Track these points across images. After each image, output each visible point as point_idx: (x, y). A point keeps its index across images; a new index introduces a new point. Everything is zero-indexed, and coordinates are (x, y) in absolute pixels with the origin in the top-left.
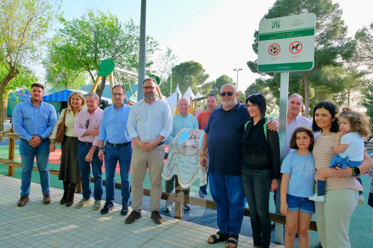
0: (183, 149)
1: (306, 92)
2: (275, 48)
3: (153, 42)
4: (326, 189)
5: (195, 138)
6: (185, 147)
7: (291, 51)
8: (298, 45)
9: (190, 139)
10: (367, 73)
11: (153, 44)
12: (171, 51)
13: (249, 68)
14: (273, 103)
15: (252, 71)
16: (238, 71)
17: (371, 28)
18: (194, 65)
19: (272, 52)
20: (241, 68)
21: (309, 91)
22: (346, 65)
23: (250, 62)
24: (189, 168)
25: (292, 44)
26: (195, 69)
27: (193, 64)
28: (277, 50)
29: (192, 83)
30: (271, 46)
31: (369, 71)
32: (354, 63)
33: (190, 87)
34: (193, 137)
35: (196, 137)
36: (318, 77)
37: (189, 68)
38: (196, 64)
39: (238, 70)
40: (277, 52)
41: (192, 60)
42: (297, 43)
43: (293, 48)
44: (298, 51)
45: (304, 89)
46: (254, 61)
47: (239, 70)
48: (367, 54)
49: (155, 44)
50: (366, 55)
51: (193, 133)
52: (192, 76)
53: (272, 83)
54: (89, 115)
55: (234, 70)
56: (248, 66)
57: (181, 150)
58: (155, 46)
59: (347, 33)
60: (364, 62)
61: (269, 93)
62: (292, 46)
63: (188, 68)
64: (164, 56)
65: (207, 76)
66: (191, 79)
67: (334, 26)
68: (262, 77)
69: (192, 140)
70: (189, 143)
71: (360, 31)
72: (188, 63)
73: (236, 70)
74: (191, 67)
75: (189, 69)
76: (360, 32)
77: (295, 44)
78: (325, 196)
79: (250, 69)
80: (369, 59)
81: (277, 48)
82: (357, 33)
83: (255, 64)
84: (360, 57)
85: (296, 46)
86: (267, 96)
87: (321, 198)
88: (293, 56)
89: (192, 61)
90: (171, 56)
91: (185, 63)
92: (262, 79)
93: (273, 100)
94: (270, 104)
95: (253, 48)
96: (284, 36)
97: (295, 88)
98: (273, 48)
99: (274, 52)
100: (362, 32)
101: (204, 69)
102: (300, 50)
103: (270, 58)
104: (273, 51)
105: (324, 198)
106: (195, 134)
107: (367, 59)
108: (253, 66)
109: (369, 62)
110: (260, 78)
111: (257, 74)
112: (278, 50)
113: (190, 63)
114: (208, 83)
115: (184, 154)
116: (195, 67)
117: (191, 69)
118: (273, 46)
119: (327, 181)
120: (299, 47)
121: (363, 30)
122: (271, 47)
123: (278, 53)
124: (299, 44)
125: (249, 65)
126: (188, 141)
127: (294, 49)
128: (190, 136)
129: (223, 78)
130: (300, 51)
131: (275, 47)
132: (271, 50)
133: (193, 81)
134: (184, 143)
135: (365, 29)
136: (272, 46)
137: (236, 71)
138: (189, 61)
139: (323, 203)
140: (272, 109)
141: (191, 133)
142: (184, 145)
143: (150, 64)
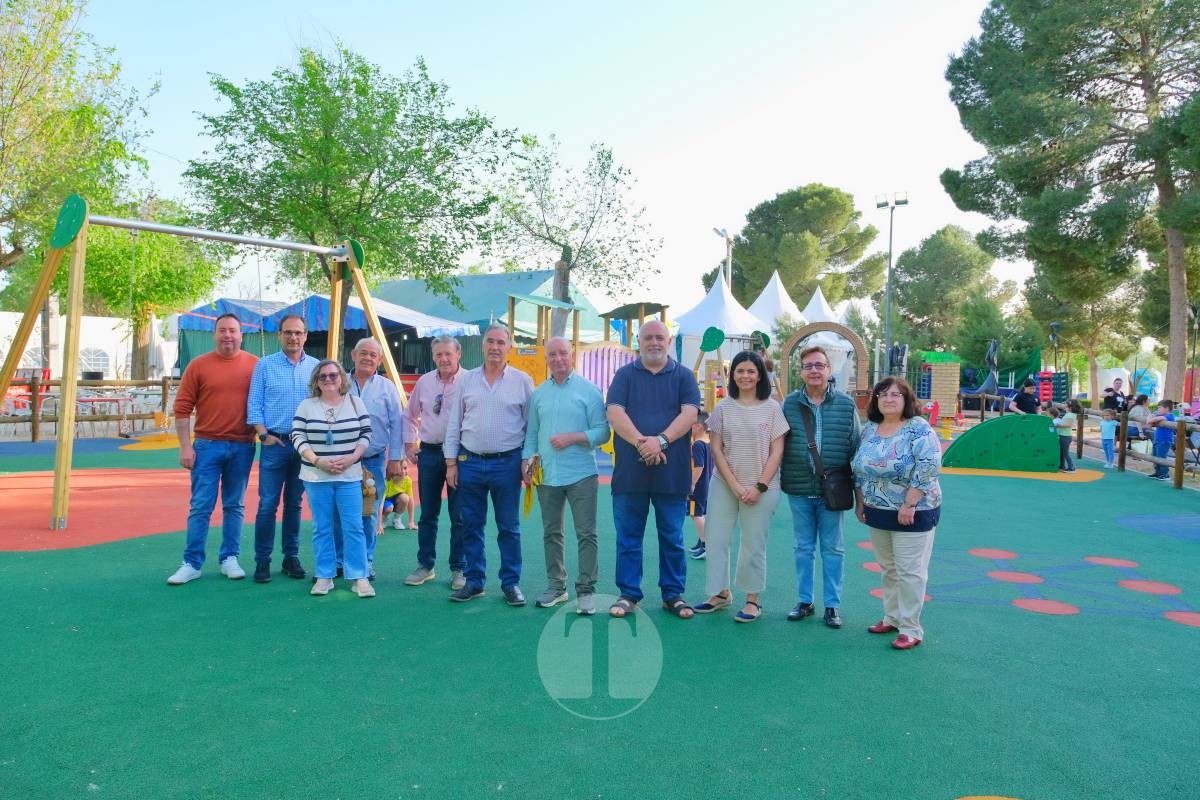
16: (893, 208)
18: (818, 199)
20: (903, 199)
23: (949, 171)
26: (822, 211)
27: (817, 194)
33: (776, 276)
37: (801, 207)
38: (824, 194)
39: (892, 204)
41: (812, 182)
47: (897, 203)
49: (508, 139)
52: (808, 235)
54: (441, 386)
55: (879, 206)
63: (797, 208)
65: (868, 235)
66: (805, 244)
68: (993, 223)
72: (800, 192)
73: (886, 204)
74: (806, 206)
75: (801, 212)
83: (966, 181)
89: (813, 186)
92: (997, 230)
101: (856, 209)
108: (960, 188)
110: (992, 229)
113: (803, 192)
114: (873, 256)
116: (822, 204)
117: (806, 210)
125: (950, 183)
129: (942, 236)
137: (887, 210)
138: (804, 186)
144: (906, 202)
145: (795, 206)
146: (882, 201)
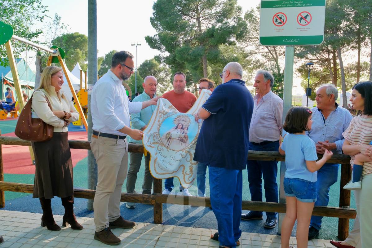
0: (167, 141)
1: (204, 70)
2: (281, 18)
3: (40, 7)
4: (363, 174)
5: (182, 128)
6: (169, 138)
7: (299, 22)
8: (307, 16)
9: (176, 128)
10: (255, 53)
11: (41, 9)
12: (60, 19)
13: (147, 43)
14: (166, 82)
15: (150, 47)
16: (136, 46)
17: (257, 10)
18: (80, 38)
19: (277, 22)
20: (140, 44)
21: (206, 69)
22: (238, 45)
23: (148, 37)
24: (170, 164)
25: (300, 14)
26: (82, 42)
27: (79, 36)
28: (282, 20)
29: (79, 58)
30: (275, 15)
31: (256, 51)
32: (244, 43)
33: (78, 62)
34: (180, 126)
35: (184, 126)
36: (216, 55)
37: (74, 40)
38: (82, 36)
39: (136, 45)
40: (283, 22)
41: (77, 32)
42: (306, 14)
43: (301, 19)
44: (307, 23)
45: (203, 68)
46: (153, 36)
47: (138, 45)
48: (255, 35)
49: (43, 10)
50: (253, 36)
51: (179, 121)
52: (78, 50)
53: (171, 61)
55: (132, 45)
56: (146, 41)
57: (165, 142)
58: (43, 12)
59: (241, 13)
60: (252, 42)
61: (162, 71)
62: (300, 17)
64: (52, 24)
66: (77, 53)
67: (230, 5)
68: (161, 53)
69: (179, 130)
70: (176, 133)
71: (249, 12)
72: (72, 35)
73: (134, 45)
75: (75, 42)
76: (249, 14)
77: (304, 15)
78: (360, 182)
79: (149, 45)
80: (256, 39)
81: (283, 18)
82: (246, 14)
83: (154, 40)
84: (249, 38)
85: (304, 17)
86: (161, 74)
87: (357, 184)
88: (301, 29)
90: (61, 25)
91: (69, 35)
92: (161, 55)
93: (167, 78)
94: (164, 83)
95: (151, 21)
96: (291, 4)
97: (196, 66)
98: (278, 18)
99: (280, 23)
100: (250, 13)
102: (309, 21)
103: (275, 29)
104: (279, 21)
105: (360, 184)
106: (181, 122)
107: (254, 40)
108: (152, 42)
109: (256, 43)
110: (160, 55)
111: (156, 50)
112: (284, 20)
113: (74, 35)
115: (167, 148)
116: (82, 40)
117: (76, 41)
118: (279, 16)
119: (364, 165)
120: (308, 19)
121: (251, 12)
122: (275, 17)
123: (284, 24)
124: (309, 15)
125: (148, 40)
126: (174, 130)
127: (303, 20)
128: (176, 125)
130: (309, 23)
131: (280, 16)
132: (276, 20)
133: (80, 56)
134: (169, 133)
135: (252, 11)
136: (277, 15)
137: (135, 47)
138: (73, 33)
139: (358, 190)
140: (166, 88)
141: (177, 120)
142: (169, 136)
143: (39, 33)
144: (140, 45)
145: (72, 40)
146: (133, 44)
